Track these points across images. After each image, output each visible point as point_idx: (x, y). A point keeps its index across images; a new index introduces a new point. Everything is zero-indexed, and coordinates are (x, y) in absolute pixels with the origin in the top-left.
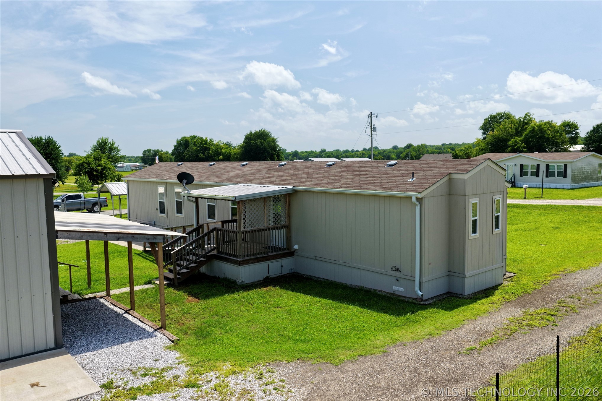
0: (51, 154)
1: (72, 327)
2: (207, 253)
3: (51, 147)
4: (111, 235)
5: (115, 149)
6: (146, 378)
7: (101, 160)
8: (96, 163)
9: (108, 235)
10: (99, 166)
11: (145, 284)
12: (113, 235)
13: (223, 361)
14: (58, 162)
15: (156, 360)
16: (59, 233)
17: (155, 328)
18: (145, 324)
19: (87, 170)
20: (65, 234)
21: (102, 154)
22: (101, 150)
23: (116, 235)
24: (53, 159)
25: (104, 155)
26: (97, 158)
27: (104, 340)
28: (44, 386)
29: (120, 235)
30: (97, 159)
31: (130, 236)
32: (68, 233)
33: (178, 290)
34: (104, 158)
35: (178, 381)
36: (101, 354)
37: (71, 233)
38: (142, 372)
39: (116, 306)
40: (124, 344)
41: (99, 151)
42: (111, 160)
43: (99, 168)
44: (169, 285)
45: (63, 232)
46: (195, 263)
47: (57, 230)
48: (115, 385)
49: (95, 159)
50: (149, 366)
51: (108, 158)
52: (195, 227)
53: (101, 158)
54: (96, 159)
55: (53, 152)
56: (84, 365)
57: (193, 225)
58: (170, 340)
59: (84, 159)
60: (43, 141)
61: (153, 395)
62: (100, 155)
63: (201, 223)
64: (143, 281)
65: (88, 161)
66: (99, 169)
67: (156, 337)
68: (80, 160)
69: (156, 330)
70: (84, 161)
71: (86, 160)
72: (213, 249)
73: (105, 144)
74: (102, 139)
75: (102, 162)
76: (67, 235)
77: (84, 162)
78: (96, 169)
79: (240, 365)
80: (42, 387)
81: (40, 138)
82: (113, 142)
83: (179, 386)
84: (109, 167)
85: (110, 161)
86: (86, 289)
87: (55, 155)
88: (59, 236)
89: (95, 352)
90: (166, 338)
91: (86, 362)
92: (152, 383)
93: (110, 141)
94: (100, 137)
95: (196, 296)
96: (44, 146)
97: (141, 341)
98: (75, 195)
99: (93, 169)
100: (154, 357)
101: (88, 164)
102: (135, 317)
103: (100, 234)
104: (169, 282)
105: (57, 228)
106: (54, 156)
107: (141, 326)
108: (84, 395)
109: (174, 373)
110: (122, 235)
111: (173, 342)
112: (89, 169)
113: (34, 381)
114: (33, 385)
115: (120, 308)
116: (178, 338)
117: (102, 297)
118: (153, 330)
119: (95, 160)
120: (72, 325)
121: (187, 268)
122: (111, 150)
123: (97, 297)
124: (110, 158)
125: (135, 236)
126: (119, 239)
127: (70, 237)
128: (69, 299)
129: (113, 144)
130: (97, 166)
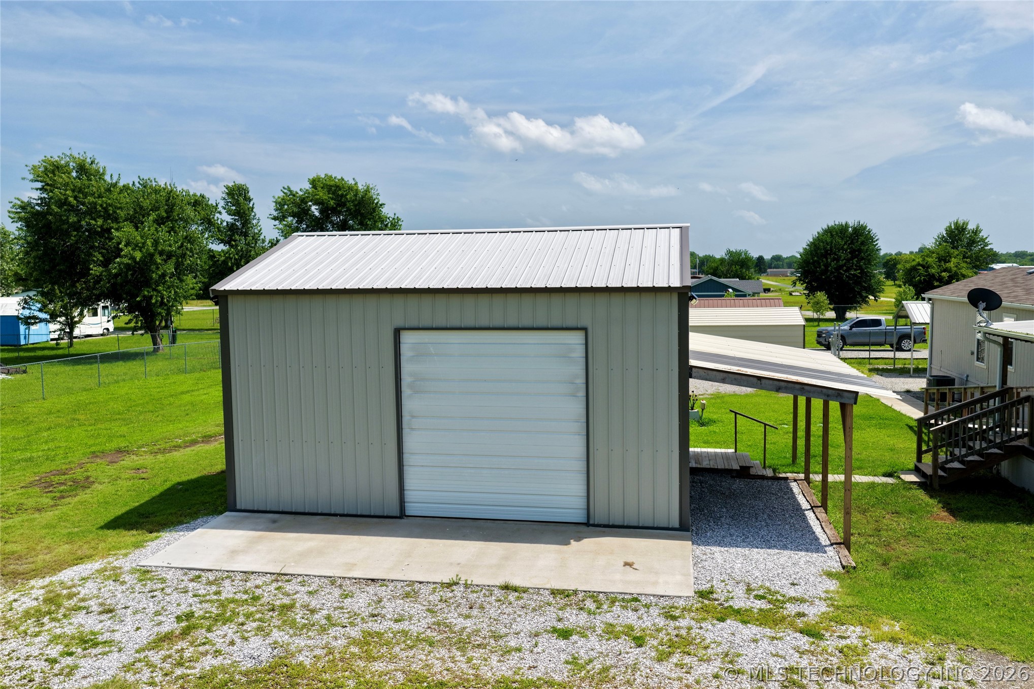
0: (860, 251)
1: (724, 510)
2: (1006, 440)
3: (862, 239)
4: (767, 381)
5: (979, 241)
6: (759, 602)
7: (949, 261)
8: (940, 266)
9: (763, 381)
10: (945, 271)
11: (884, 476)
12: (771, 382)
13: (894, 619)
14: (870, 265)
15: (793, 584)
16: (693, 369)
17: (832, 542)
18: (824, 531)
19: (923, 278)
20: (701, 372)
21: (952, 251)
22: (952, 243)
23: (776, 383)
24: (863, 259)
25: (956, 252)
26: (942, 257)
27: (748, 537)
28: (636, 569)
29: (782, 384)
30: (944, 259)
31: (798, 386)
32: (705, 371)
33: (931, 497)
34: (955, 258)
35: (799, 621)
36: (731, 553)
37: (710, 372)
38: (761, 592)
39: (805, 497)
40: (769, 551)
41: (949, 244)
42: (968, 260)
43: (944, 274)
44: (920, 485)
45: (699, 370)
46: (979, 455)
47: (691, 366)
48: (715, 596)
49: (939, 258)
50: (777, 588)
51: (964, 257)
52: (997, 389)
53: (951, 257)
54: (942, 259)
55: (862, 248)
56: (699, 561)
57: (995, 387)
58: (842, 565)
59: (920, 260)
60: (850, 229)
61: (748, 625)
62: (948, 253)
63: (1010, 384)
64: (883, 470)
65: (927, 263)
66: (945, 277)
67: (824, 555)
68: (914, 260)
69: (832, 544)
70: (919, 262)
71: (924, 260)
72: (1020, 435)
73: (960, 232)
74: (956, 224)
75: (951, 265)
76: (704, 374)
77: (919, 264)
78: (940, 276)
79: (915, 634)
80: (634, 569)
81: (846, 225)
82: (978, 227)
83: (793, 628)
84: (964, 273)
85: (966, 262)
86: (788, 465)
87: (867, 252)
88: (694, 375)
89: (726, 549)
90: (838, 559)
91: (704, 558)
92: (761, 610)
93: (971, 227)
94: (953, 219)
95: (954, 512)
96: (849, 238)
97: (797, 552)
98: (872, 320)
99: (933, 276)
100: (795, 579)
101: (926, 267)
102: (818, 519)
103: (752, 379)
104: (923, 480)
105: (693, 362)
106: (864, 254)
107: (817, 533)
108: (670, 595)
109: (804, 608)
110: (785, 384)
111: (844, 567)
112: (926, 276)
113: (629, 560)
114: (626, 564)
115: (808, 501)
116: (854, 564)
117: (795, 480)
118: (828, 543)
119: (940, 261)
120: (726, 508)
121: (962, 462)
122: (972, 242)
123: (790, 478)
124: (967, 258)
125: (806, 387)
126: (779, 389)
127: (708, 377)
128: (751, 473)
129: (976, 232)
130: (941, 272)
